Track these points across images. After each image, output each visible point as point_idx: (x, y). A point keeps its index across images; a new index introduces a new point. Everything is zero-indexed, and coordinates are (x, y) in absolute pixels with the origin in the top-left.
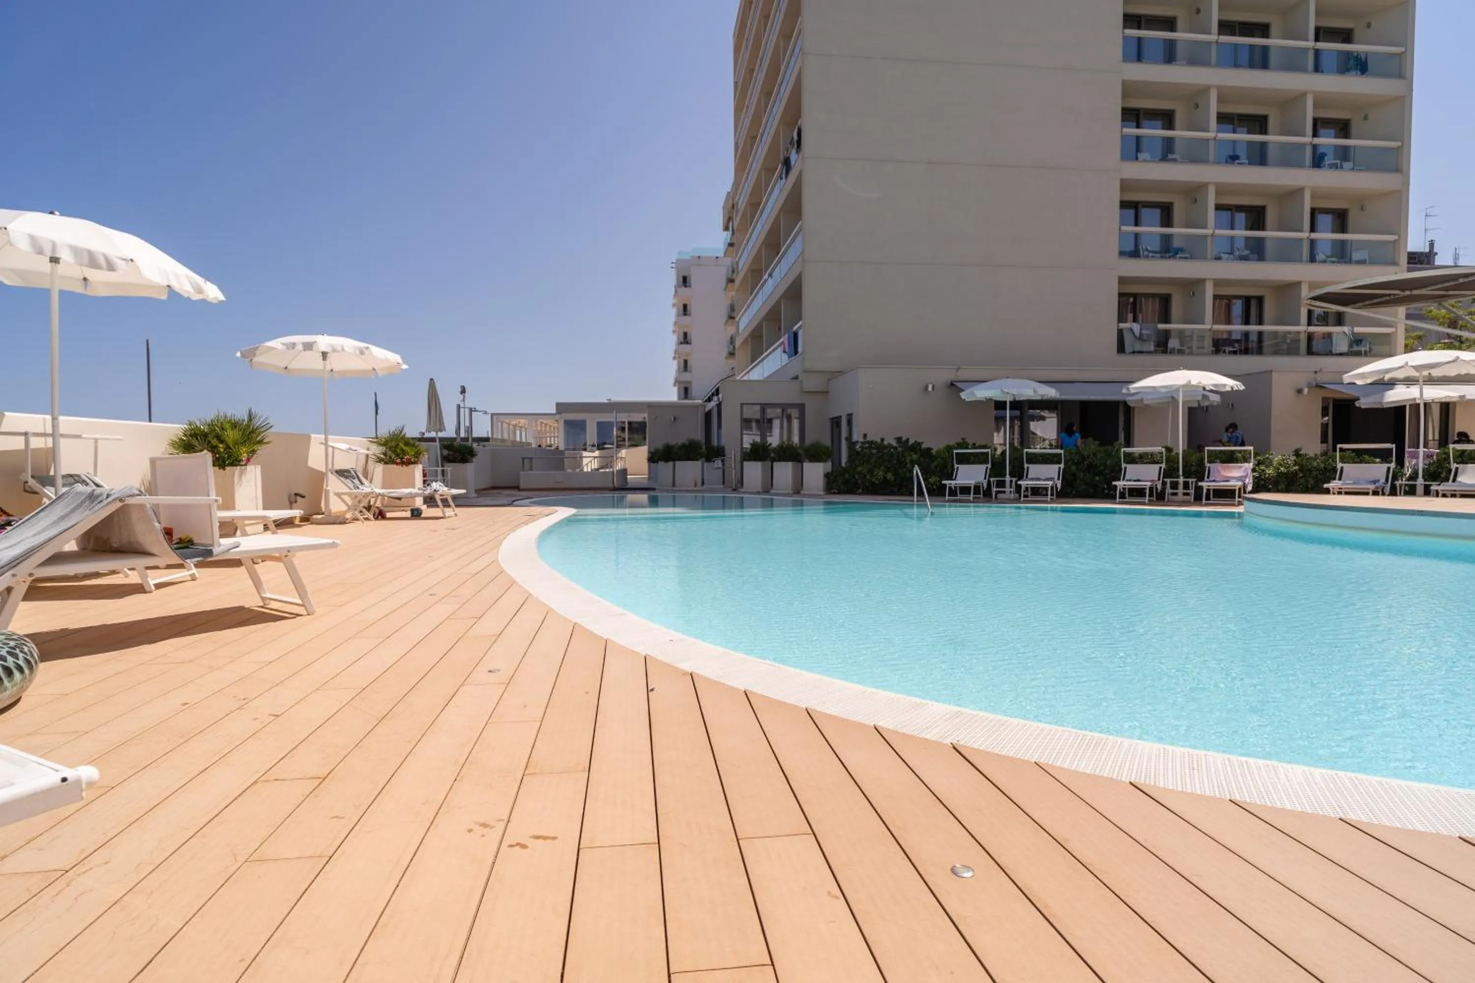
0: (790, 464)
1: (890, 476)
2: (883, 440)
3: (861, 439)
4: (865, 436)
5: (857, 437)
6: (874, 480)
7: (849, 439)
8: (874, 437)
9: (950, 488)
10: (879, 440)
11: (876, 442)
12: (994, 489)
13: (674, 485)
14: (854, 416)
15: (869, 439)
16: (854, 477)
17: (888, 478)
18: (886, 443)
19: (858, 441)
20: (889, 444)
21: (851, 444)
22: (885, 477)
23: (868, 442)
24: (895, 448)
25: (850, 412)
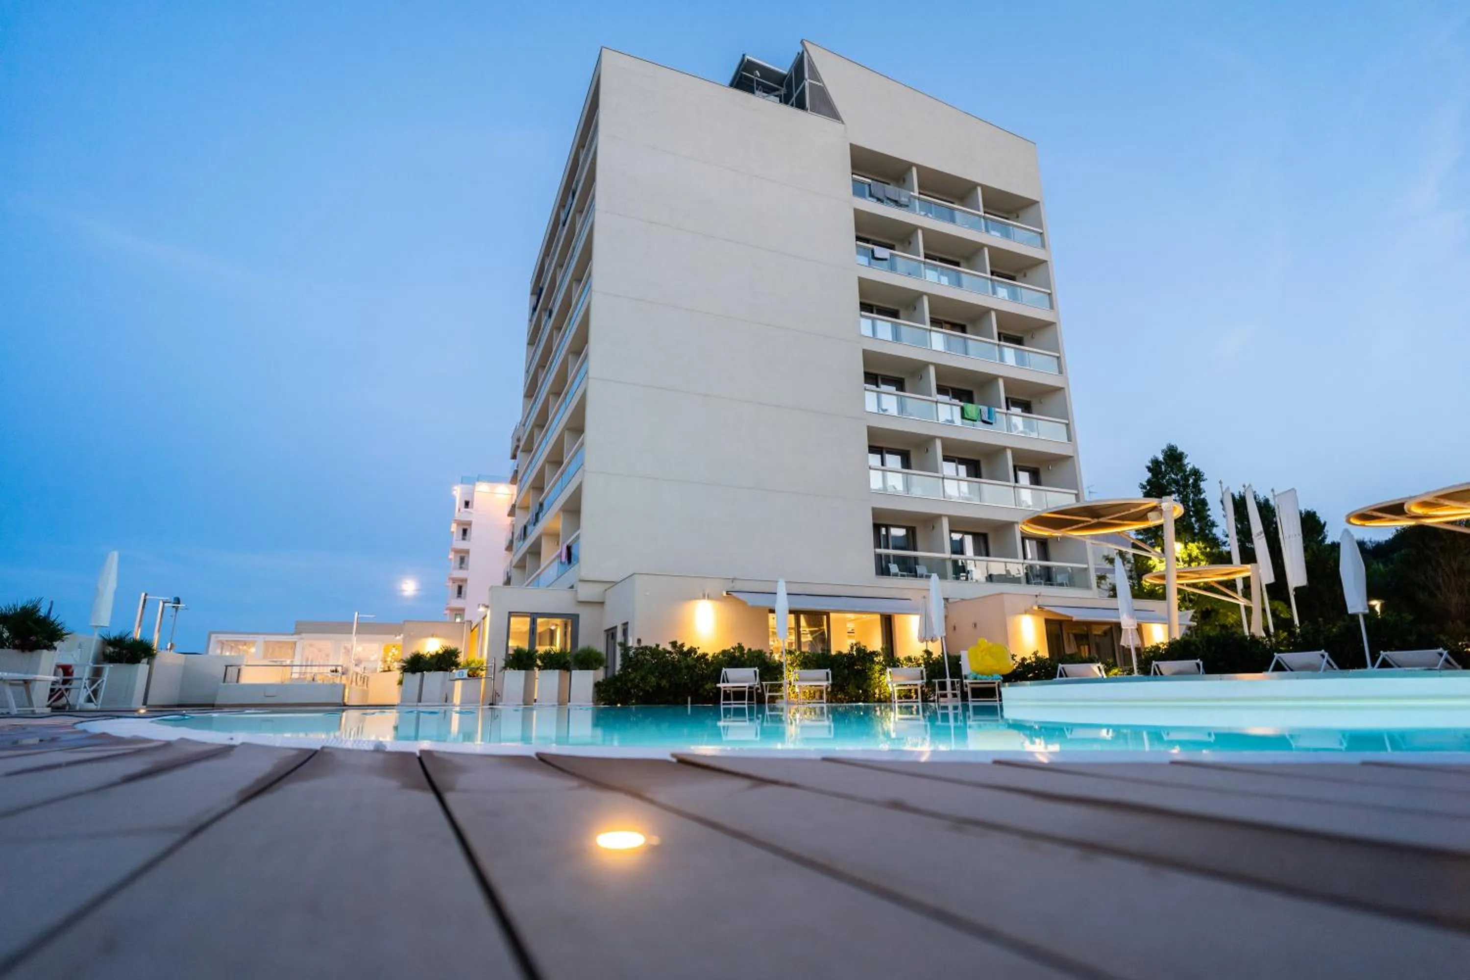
0: (557, 672)
1: (664, 683)
2: (658, 646)
3: (636, 645)
4: (639, 641)
5: (632, 643)
6: (647, 688)
7: (624, 645)
8: (649, 642)
9: (725, 691)
10: (654, 646)
11: (651, 648)
12: (767, 695)
13: (420, 700)
14: (629, 625)
15: (643, 644)
16: (626, 685)
17: (662, 685)
18: (660, 648)
19: (632, 647)
20: (664, 649)
21: (625, 648)
22: (659, 685)
23: (642, 648)
24: (670, 653)
25: (625, 621)
